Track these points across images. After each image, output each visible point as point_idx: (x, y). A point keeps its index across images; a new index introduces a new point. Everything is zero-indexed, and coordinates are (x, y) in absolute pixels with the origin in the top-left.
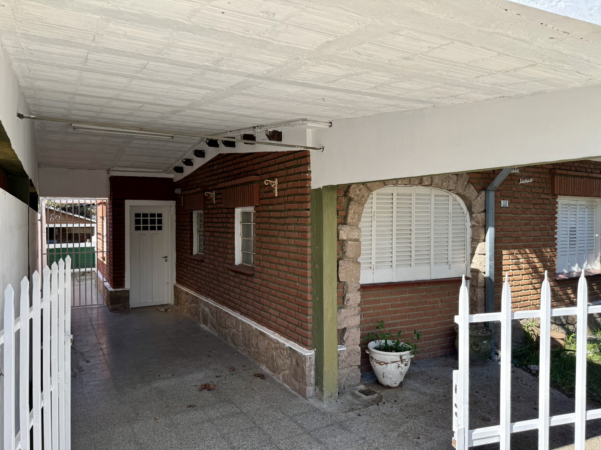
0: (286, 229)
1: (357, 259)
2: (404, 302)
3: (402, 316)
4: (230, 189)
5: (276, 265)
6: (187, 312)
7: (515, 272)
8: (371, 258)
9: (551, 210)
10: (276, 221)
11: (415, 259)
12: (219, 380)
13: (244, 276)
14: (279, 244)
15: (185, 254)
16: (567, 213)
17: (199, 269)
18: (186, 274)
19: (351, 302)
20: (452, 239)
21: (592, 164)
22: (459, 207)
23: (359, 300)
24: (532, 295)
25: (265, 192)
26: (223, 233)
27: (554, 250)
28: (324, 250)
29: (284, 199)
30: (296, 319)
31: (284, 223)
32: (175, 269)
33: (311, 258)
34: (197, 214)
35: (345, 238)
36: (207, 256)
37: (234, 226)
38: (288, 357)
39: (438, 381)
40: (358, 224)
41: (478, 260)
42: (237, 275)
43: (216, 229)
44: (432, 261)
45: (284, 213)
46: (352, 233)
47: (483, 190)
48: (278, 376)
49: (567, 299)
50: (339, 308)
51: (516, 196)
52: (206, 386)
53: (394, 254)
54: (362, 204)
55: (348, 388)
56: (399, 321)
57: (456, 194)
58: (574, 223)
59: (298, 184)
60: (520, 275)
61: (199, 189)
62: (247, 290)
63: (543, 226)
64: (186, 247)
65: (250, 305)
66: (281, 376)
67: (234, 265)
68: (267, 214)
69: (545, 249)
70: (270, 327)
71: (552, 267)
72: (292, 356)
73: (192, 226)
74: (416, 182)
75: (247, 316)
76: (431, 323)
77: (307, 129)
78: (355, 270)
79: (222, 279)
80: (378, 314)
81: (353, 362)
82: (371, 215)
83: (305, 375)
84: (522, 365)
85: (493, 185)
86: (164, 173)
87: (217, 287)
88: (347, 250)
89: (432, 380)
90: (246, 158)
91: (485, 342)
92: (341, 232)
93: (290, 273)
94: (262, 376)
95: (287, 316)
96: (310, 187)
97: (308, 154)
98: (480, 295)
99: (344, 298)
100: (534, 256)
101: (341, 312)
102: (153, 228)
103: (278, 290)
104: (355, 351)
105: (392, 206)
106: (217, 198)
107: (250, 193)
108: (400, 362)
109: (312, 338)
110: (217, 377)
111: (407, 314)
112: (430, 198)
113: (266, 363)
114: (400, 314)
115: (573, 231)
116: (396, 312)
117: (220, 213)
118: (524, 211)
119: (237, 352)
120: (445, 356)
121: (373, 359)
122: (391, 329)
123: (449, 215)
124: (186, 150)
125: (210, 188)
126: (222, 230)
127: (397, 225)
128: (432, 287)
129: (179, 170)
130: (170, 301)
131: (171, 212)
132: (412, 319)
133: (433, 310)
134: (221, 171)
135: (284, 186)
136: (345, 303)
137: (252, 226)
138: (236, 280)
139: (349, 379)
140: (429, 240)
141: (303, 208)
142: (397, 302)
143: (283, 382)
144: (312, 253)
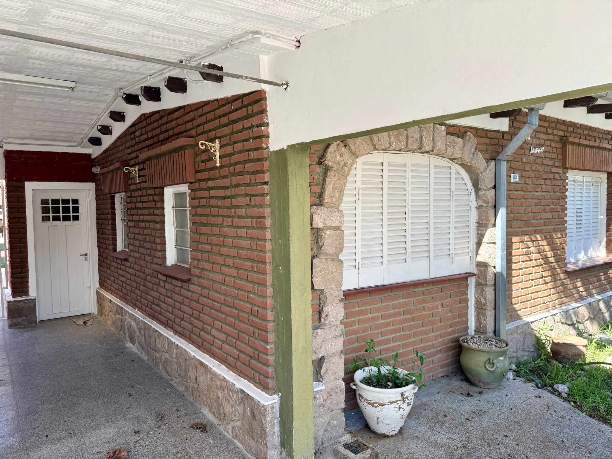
0: (234, 215)
1: (338, 255)
2: (398, 310)
3: (395, 329)
4: (155, 160)
5: (220, 266)
6: (111, 325)
7: (525, 264)
8: (355, 253)
9: (561, 187)
10: (219, 203)
11: (411, 252)
12: (138, 439)
13: (177, 281)
14: (224, 236)
15: (107, 251)
16: (573, 191)
17: (123, 270)
18: (109, 276)
19: (331, 319)
20: (455, 224)
21: (601, 133)
22: (463, 182)
23: (342, 315)
24: (542, 292)
25: (202, 162)
26: (150, 222)
27: (564, 236)
28: (291, 245)
29: (229, 170)
30: (251, 347)
31: (230, 205)
32: (98, 270)
33: (271, 257)
34: (121, 199)
35: (321, 226)
36: (132, 254)
37: (164, 212)
38: (240, 403)
39: (448, 418)
40: (339, 205)
41: (487, 251)
42: (169, 280)
43: (141, 218)
44: (432, 254)
45: (229, 190)
46: (332, 218)
47: (492, 160)
48: (225, 428)
49: (577, 294)
50: (315, 328)
51: (526, 169)
52: (115, 452)
53: (386, 246)
54: (345, 177)
55: (328, 442)
56: (391, 336)
57: (460, 165)
58: (580, 203)
59: (249, 145)
60: (530, 267)
61: (117, 165)
62: (182, 302)
63: (553, 207)
64: (108, 242)
65: (186, 322)
66: (231, 428)
67: (166, 266)
68: (206, 193)
69: (555, 234)
70: (214, 356)
71: (562, 255)
72: (246, 402)
73: (114, 214)
74: (415, 147)
75: (182, 337)
76: (430, 335)
77: (260, 56)
78: (335, 272)
79: (150, 285)
80: (365, 330)
81: (334, 405)
82: (355, 192)
83: (265, 433)
84: (546, 385)
85: (506, 152)
86: (79, 147)
87: (145, 294)
88: (325, 244)
89: (441, 418)
90: (176, 115)
91: (501, 358)
92: (315, 216)
93: (241, 279)
94: (202, 427)
95: (237, 342)
96: (268, 147)
97: (263, 96)
98: (490, 296)
99: (320, 313)
100: (545, 243)
101: (317, 334)
102: (66, 218)
103: (223, 302)
104: (337, 388)
105: (381, 180)
106: (141, 175)
107: (181, 164)
108: (402, 402)
109: (275, 377)
110: (135, 432)
111: (401, 326)
112: (429, 169)
113: (209, 405)
114: (392, 328)
115: (579, 212)
116: (387, 325)
117: (145, 196)
118: (535, 188)
119: (171, 386)
120: (447, 376)
121: (362, 398)
122: (381, 348)
123: (451, 192)
124: (100, 112)
125: (132, 162)
126: (148, 218)
127: (388, 206)
128: (431, 287)
129: (96, 141)
130: (93, 309)
131: (89, 197)
132: (408, 333)
133: (432, 318)
134: (144, 137)
135: (229, 149)
136: (322, 320)
137: (188, 212)
138: (168, 286)
139: (329, 429)
140: (428, 226)
141: (257, 181)
142: (389, 311)
143: (233, 437)
144: (273, 249)
